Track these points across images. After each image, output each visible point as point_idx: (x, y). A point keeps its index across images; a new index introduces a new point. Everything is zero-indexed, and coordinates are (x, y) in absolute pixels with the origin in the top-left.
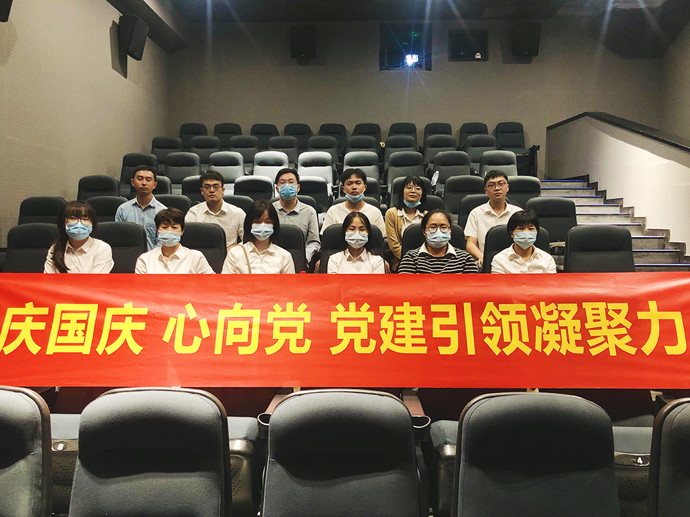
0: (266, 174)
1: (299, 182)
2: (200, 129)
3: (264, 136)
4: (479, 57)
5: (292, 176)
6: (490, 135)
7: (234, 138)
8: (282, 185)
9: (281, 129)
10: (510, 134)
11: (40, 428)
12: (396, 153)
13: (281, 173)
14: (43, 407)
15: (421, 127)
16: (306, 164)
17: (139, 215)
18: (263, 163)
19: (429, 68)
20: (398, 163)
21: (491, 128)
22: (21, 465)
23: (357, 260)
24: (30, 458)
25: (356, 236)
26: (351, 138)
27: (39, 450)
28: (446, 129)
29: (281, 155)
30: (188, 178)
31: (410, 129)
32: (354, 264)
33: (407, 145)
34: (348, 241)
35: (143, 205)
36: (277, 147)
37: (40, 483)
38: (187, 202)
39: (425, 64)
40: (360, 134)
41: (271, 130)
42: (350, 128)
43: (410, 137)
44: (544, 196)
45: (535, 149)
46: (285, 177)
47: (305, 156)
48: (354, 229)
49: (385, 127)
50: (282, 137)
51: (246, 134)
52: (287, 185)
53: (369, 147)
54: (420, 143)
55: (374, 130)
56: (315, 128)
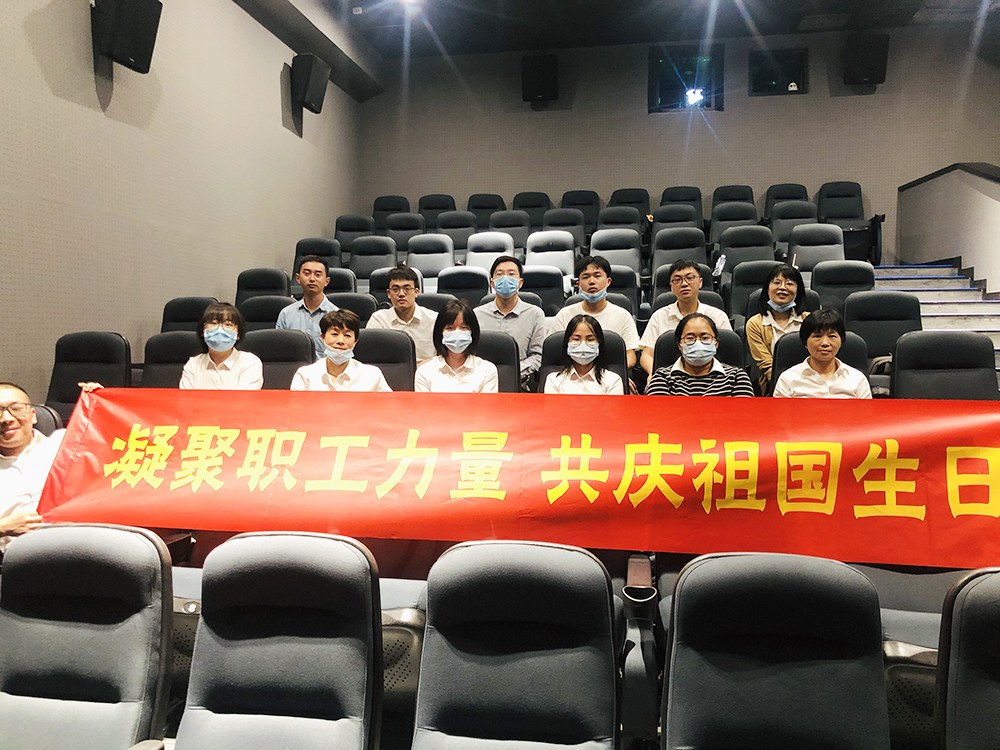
0: (480, 264)
1: (522, 275)
2: (400, 204)
3: (485, 211)
4: (795, 88)
5: (513, 266)
6: (810, 203)
7: (443, 215)
8: (499, 278)
9: (508, 200)
10: (841, 199)
11: (159, 577)
12: (665, 231)
13: (498, 262)
14: (163, 553)
15: (707, 192)
16: (537, 249)
17: (307, 322)
18: (478, 249)
19: (720, 107)
20: (668, 244)
21: (812, 191)
22: (137, 619)
23: (585, 379)
24: (146, 611)
25: (583, 349)
26: (605, 210)
27: (157, 603)
28: (744, 194)
29: (503, 237)
30: (377, 272)
31: (692, 195)
32: (581, 384)
33: (684, 218)
34: (571, 354)
35: (311, 308)
36: (500, 225)
37: (159, 644)
38: (372, 303)
39: (715, 103)
40: (620, 203)
41: (494, 203)
42: (605, 196)
43: (689, 207)
44: (881, 289)
45: (878, 221)
46: (502, 266)
47: (537, 237)
48: (579, 338)
49: (655, 193)
50: (510, 212)
51: (461, 209)
52: (506, 277)
53: (629, 223)
54: (707, 215)
55: (638, 197)
56: (556, 197)
